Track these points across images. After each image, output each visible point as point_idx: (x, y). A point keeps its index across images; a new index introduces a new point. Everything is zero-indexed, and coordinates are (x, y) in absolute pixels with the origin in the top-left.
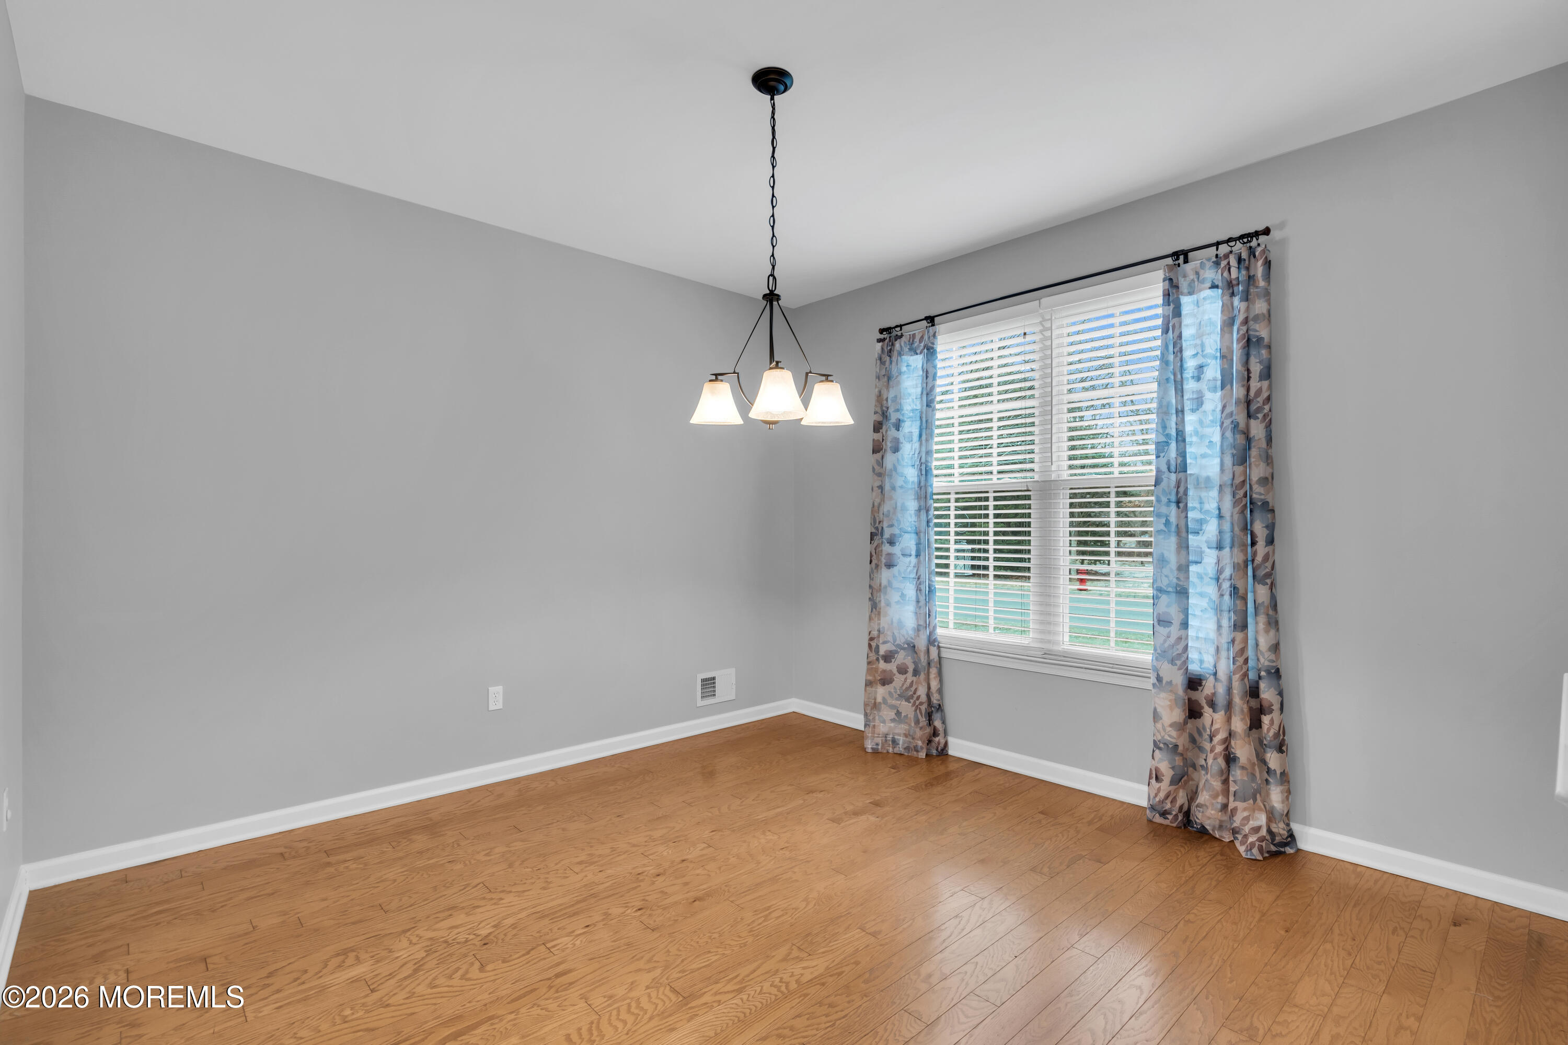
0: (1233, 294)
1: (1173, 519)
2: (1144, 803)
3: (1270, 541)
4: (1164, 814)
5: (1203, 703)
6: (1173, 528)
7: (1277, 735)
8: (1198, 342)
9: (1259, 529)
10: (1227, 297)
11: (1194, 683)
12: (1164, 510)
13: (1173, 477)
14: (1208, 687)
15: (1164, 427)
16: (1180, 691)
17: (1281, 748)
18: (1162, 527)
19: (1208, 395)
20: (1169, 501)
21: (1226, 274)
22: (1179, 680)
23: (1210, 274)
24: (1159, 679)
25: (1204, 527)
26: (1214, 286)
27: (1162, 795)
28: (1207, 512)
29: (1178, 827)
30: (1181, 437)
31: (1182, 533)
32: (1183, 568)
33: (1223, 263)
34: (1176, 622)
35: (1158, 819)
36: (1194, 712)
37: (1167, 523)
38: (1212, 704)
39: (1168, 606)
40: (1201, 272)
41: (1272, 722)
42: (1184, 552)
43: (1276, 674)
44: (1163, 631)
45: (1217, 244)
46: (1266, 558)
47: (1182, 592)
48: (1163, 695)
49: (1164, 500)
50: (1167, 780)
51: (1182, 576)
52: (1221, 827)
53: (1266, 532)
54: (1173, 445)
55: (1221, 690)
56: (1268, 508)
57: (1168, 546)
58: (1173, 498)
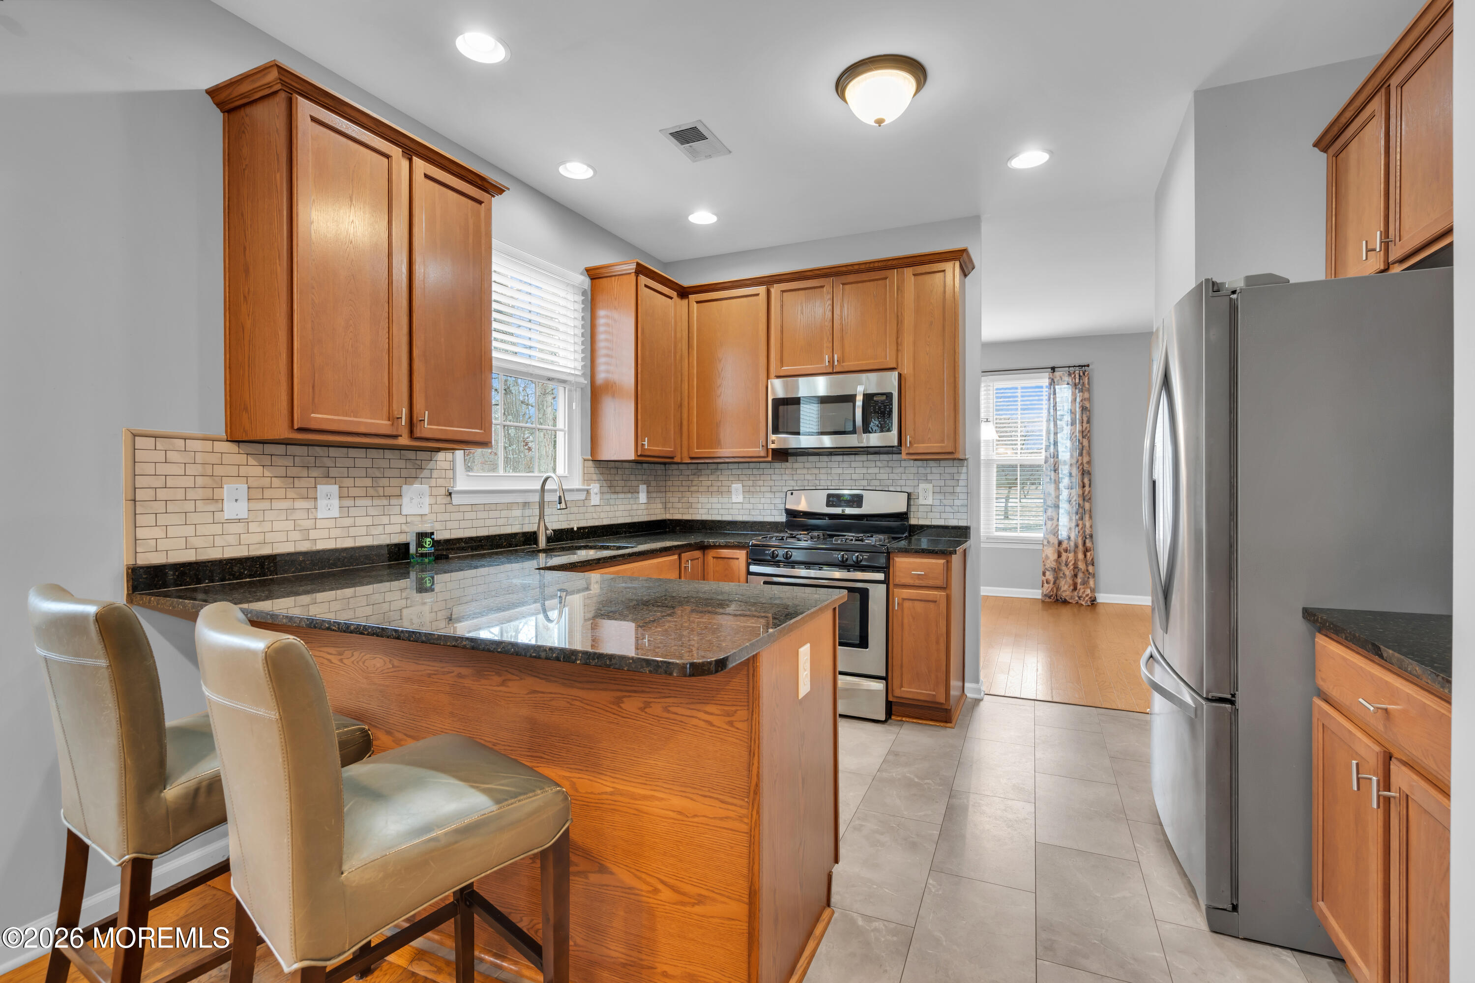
0: (1076, 388)
1: (1052, 477)
2: (1040, 597)
3: (1090, 486)
4: (1050, 597)
5: (1062, 551)
6: (1053, 480)
7: (1092, 559)
8: (1061, 405)
9: (1086, 481)
10: (1074, 390)
11: (1060, 543)
12: (1049, 473)
13: (1052, 460)
14: (1064, 545)
15: (1049, 439)
16: (1057, 547)
17: (1093, 565)
18: (1049, 480)
19: (1065, 427)
20: (1051, 470)
21: (1074, 380)
22: (1056, 543)
23: (1066, 379)
24: (1048, 542)
25: (1063, 480)
26: (1068, 384)
27: (1050, 589)
28: (1064, 474)
29: (1055, 602)
30: (1056, 443)
31: (1057, 482)
32: (1058, 497)
33: (1073, 376)
34: (1055, 519)
35: (1048, 600)
36: (1059, 556)
37: (1050, 479)
38: (1066, 551)
39: (1052, 513)
40: (1063, 377)
41: (1091, 555)
42: (1058, 491)
43: (1091, 536)
44: (1049, 523)
45: (1069, 367)
46: (1089, 492)
47: (1057, 507)
48: (1051, 549)
49: (1049, 469)
50: (1052, 583)
51: (1057, 500)
52: (1071, 599)
53: (1089, 482)
54: (1052, 447)
55: (1072, 544)
56: (1089, 473)
57: (1051, 488)
58: (1052, 468)
